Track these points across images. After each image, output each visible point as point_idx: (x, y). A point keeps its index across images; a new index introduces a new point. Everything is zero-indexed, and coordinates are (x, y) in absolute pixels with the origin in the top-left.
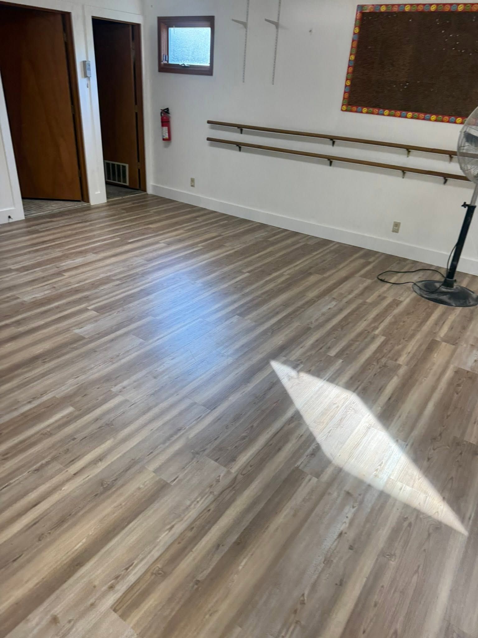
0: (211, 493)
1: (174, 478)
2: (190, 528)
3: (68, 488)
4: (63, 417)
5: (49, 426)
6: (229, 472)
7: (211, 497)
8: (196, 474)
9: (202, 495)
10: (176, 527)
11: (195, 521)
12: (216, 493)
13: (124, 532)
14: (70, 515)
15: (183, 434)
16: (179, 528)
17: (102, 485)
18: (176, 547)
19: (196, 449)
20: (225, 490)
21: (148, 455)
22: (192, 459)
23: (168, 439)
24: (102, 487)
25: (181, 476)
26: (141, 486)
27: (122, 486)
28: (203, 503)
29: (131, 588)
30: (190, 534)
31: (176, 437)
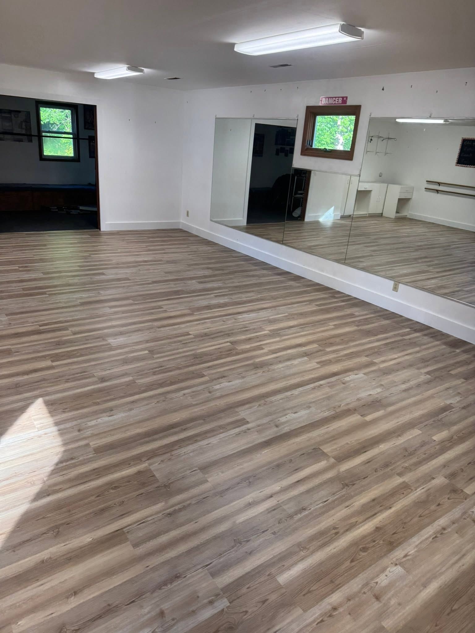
0: (172, 455)
1: (193, 472)
2: (196, 441)
3: (276, 487)
4: (289, 568)
5: (303, 559)
6: (150, 465)
7: (173, 453)
8: (176, 470)
9: (179, 456)
10: (206, 444)
11: (192, 444)
12: (169, 454)
13: (239, 450)
14: (273, 469)
15: (168, 509)
16: (204, 443)
17: (250, 482)
18: (208, 435)
19: (165, 490)
20: (161, 454)
21: (207, 497)
22: (172, 483)
23: (184, 508)
24: (250, 481)
25: (188, 472)
26: (220, 473)
27: (234, 478)
28: (181, 452)
29: (240, 426)
30: (199, 438)
31: (177, 508)
